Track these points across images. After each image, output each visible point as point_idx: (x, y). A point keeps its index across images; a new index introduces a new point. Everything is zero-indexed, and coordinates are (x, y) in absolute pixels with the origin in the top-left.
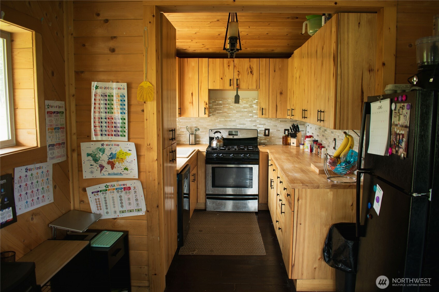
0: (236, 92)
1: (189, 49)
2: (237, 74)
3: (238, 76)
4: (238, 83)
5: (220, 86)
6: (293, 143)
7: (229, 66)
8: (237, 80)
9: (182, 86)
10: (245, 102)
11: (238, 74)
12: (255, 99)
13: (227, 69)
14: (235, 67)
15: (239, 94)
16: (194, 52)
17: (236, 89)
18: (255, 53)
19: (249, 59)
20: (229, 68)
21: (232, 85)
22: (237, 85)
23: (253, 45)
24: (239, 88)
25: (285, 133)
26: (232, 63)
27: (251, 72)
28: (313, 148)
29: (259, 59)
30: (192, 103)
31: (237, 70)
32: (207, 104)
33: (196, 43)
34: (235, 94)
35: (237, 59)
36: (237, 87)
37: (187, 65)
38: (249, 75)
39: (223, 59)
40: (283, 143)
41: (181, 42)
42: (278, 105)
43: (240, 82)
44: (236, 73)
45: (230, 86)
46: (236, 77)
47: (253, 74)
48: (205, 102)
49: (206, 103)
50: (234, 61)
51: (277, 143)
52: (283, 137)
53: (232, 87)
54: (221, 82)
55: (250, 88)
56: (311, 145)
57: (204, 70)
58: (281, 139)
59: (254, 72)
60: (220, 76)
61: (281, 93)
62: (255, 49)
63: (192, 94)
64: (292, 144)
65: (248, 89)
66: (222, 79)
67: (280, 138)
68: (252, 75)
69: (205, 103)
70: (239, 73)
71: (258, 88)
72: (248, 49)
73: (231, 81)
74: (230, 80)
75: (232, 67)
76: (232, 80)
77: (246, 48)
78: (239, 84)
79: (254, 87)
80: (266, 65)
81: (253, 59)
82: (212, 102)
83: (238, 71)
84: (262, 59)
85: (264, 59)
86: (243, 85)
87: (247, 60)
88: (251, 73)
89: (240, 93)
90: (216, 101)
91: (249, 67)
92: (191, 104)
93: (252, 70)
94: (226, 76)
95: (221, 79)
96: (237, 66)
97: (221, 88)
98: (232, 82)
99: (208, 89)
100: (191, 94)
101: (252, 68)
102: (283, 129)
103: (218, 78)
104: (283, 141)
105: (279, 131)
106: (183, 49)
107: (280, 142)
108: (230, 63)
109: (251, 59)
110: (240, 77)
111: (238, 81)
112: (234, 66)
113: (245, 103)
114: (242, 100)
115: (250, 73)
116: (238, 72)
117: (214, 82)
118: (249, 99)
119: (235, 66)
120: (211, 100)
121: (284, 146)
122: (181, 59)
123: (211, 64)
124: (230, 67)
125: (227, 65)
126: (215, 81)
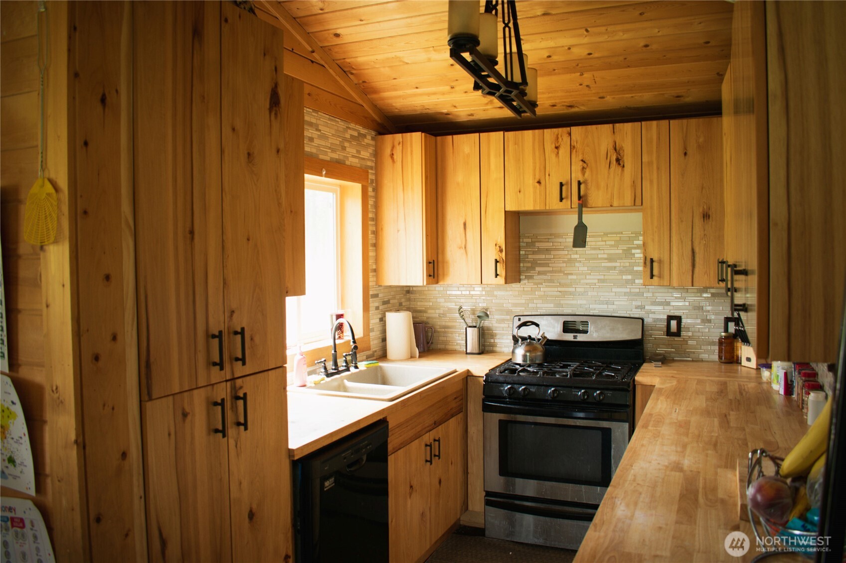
0: (576, 217)
1: (456, 111)
2: (580, 168)
3: (584, 174)
4: (582, 193)
5: (535, 201)
6: (749, 360)
7: (557, 148)
8: (579, 183)
9: (440, 205)
10: (613, 243)
11: (583, 168)
12: (637, 234)
13: (553, 156)
14: (574, 151)
15: (585, 221)
16: (471, 118)
17: (577, 210)
18: (630, 108)
19: (611, 125)
20: (558, 153)
21: (567, 198)
22: (580, 197)
23: (616, 86)
24: (586, 207)
25: (726, 330)
26: (566, 139)
27: (618, 160)
28: (792, 381)
29: (640, 123)
30: (465, 248)
31: (581, 158)
32: (501, 251)
33: (466, 92)
34: (576, 223)
35: (580, 127)
36: (581, 202)
37: (453, 152)
38: (612, 169)
39: (541, 131)
40: (720, 357)
41: (429, 94)
42: (697, 250)
43: (587, 188)
44: (577, 166)
45: (561, 199)
46: (577, 175)
47: (624, 166)
48: (496, 245)
49: (500, 247)
50: (570, 134)
51: (705, 356)
52: (719, 340)
53: (566, 203)
54: (538, 192)
55: (615, 204)
56: (786, 374)
57: (494, 162)
58: (715, 345)
59: (625, 161)
60: (535, 175)
61: (706, 216)
62: (627, 96)
63: (465, 224)
64: (744, 362)
65: (611, 206)
66: (539, 182)
67: (712, 343)
68: (620, 169)
69: (498, 247)
70: (585, 165)
71: (638, 202)
72: (609, 98)
73: (564, 188)
74: (561, 185)
75: (564, 151)
76: (567, 183)
77: (600, 98)
78: (586, 195)
79: (628, 200)
80: (659, 138)
81: (622, 124)
82: (525, 245)
83: (582, 160)
84: (648, 123)
85: (654, 123)
86: (596, 197)
87: (607, 128)
88: (619, 164)
89: (586, 219)
90: (535, 242)
91: (611, 147)
92: (463, 251)
93: (622, 154)
94: (549, 175)
95: (537, 184)
96: (578, 146)
97: (538, 208)
98: (567, 190)
99: (505, 211)
100: (462, 226)
101: (622, 148)
102: (722, 318)
103: (530, 181)
104: (720, 351)
105: (709, 321)
106: (442, 113)
107: (712, 354)
108: (560, 139)
109: (617, 125)
110: (586, 175)
111: (582, 186)
112: (572, 148)
113: (611, 246)
114: (605, 239)
115: (615, 162)
116: (581, 163)
117: (520, 192)
118: (622, 234)
119: (574, 147)
120: (521, 240)
121: (723, 366)
122: (439, 138)
123: (510, 146)
124: (561, 151)
125: (553, 146)
126: (522, 190)
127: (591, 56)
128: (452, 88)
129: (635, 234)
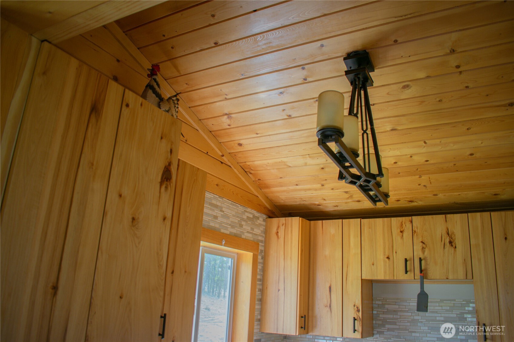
0: (419, 285)
1: (326, 203)
2: (421, 248)
3: (424, 253)
4: (423, 268)
5: (385, 272)
7: (401, 232)
8: (420, 260)
9: (311, 272)
10: (448, 308)
11: (423, 248)
12: (469, 302)
13: (399, 238)
14: (416, 234)
15: (426, 290)
16: (336, 208)
17: (419, 280)
18: (457, 204)
19: (444, 216)
20: (403, 236)
21: (410, 271)
22: (421, 271)
23: (447, 186)
24: (426, 278)
26: (409, 225)
27: (450, 242)
29: (466, 214)
30: (330, 306)
31: (420, 240)
32: (358, 311)
33: (332, 189)
34: (419, 291)
35: (419, 217)
36: (422, 274)
37: (322, 233)
38: (446, 250)
39: (389, 219)
41: (306, 190)
43: (426, 264)
44: (418, 247)
45: (406, 272)
46: (418, 254)
47: (456, 247)
48: (354, 305)
49: (357, 308)
50: (411, 222)
53: (410, 275)
54: (388, 265)
55: (450, 277)
57: (353, 241)
59: (457, 243)
60: (385, 252)
62: (455, 193)
63: (330, 288)
65: (447, 279)
66: (388, 258)
68: (453, 249)
69: (355, 307)
70: (424, 246)
71: (469, 276)
72: (441, 196)
73: (408, 263)
74: (406, 260)
75: (407, 234)
76: (410, 260)
77: (434, 195)
78: (426, 270)
79: (461, 274)
80: (483, 226)
81: (452, 215)
82: (377, 306)
83: (422, 242)
84: (473, 214)
85: (478, 214)
86: (434, 271)
87: (440, 218)
88: (452, 246)
89: (429, 287)
90: (385, 304)
91: (444, 232)
92: (328, 309)
93: (453, 238)
94: (396, 253)
95: (387, 260)
96: (418, 231)
97: (387, 278)
98: (411, 264)
99: (362, 279)
100: (328, 289)
101: (453, 233)
103: (381, 257)
106: (315, 204)
108: (404, 225)
109: (448, 216)
110: (426, 253)
111: (423, 262)
112: (413, 232)
113: (447, 310)
114: (441, 304)
115: (448, 244)
116: (421, 244)
117: (373, 265)
118: (455, 301)
119: (415, 231)
120: (374, 302)
122: (312, 222)
123: (365, 230)
124: (405, 234)
125: (399, 230)
126: (375, 264)
127: (428, 162)
128: (323, 185)
129: (466, 301)
